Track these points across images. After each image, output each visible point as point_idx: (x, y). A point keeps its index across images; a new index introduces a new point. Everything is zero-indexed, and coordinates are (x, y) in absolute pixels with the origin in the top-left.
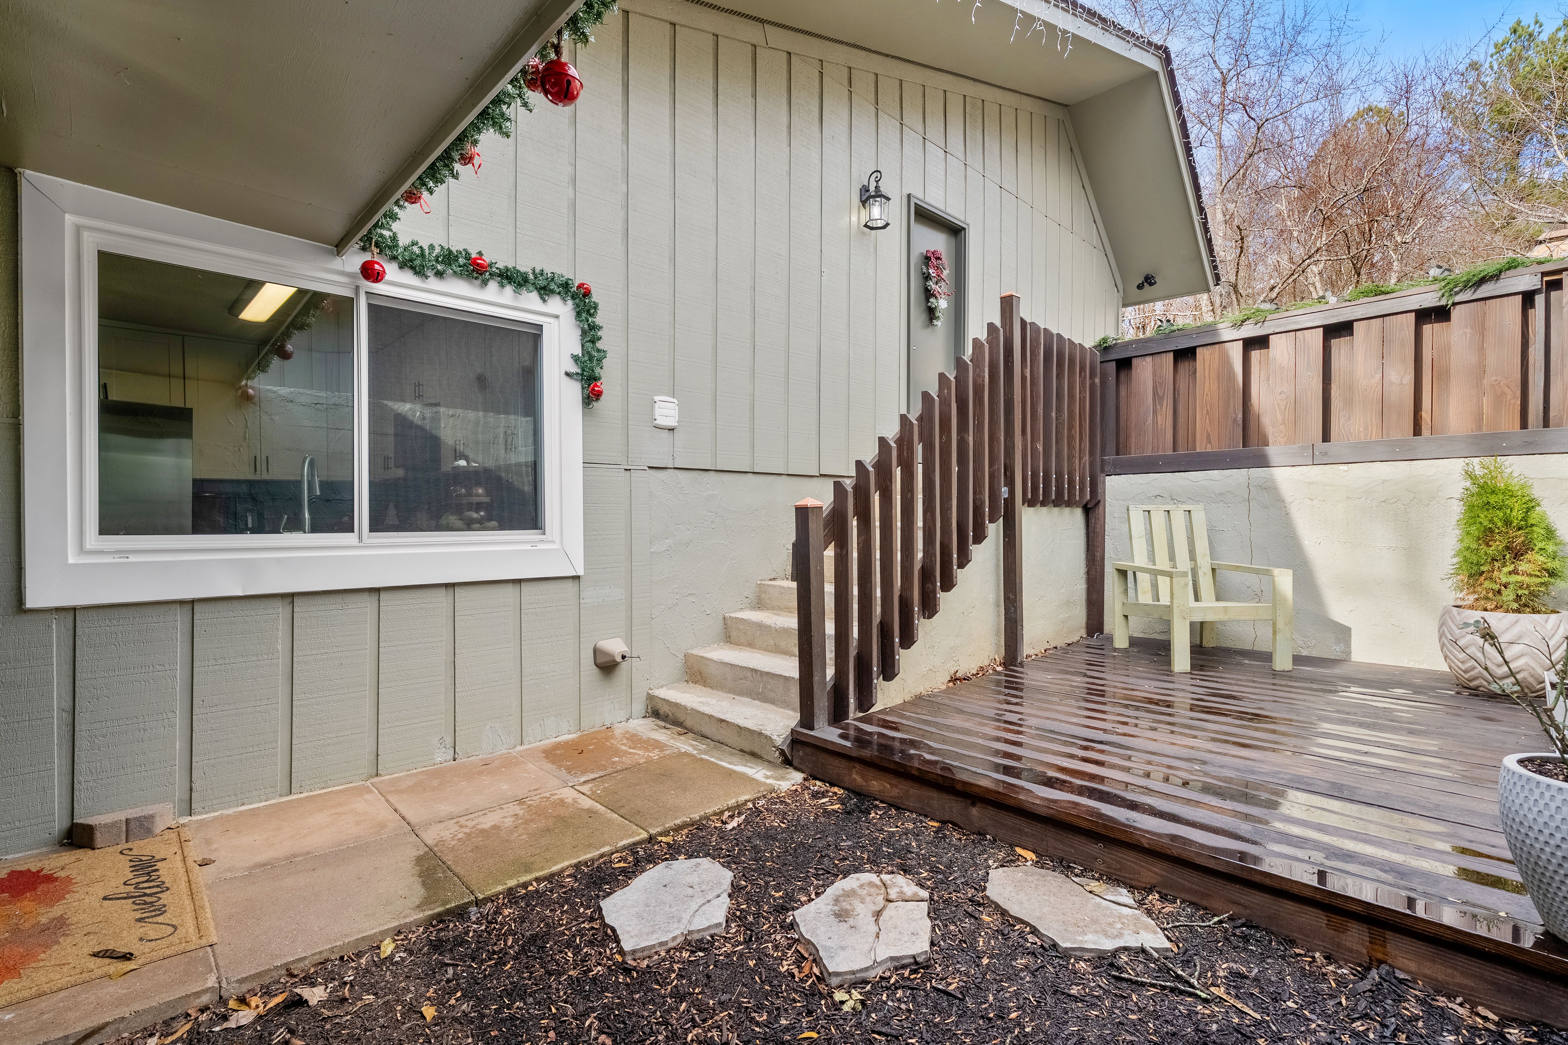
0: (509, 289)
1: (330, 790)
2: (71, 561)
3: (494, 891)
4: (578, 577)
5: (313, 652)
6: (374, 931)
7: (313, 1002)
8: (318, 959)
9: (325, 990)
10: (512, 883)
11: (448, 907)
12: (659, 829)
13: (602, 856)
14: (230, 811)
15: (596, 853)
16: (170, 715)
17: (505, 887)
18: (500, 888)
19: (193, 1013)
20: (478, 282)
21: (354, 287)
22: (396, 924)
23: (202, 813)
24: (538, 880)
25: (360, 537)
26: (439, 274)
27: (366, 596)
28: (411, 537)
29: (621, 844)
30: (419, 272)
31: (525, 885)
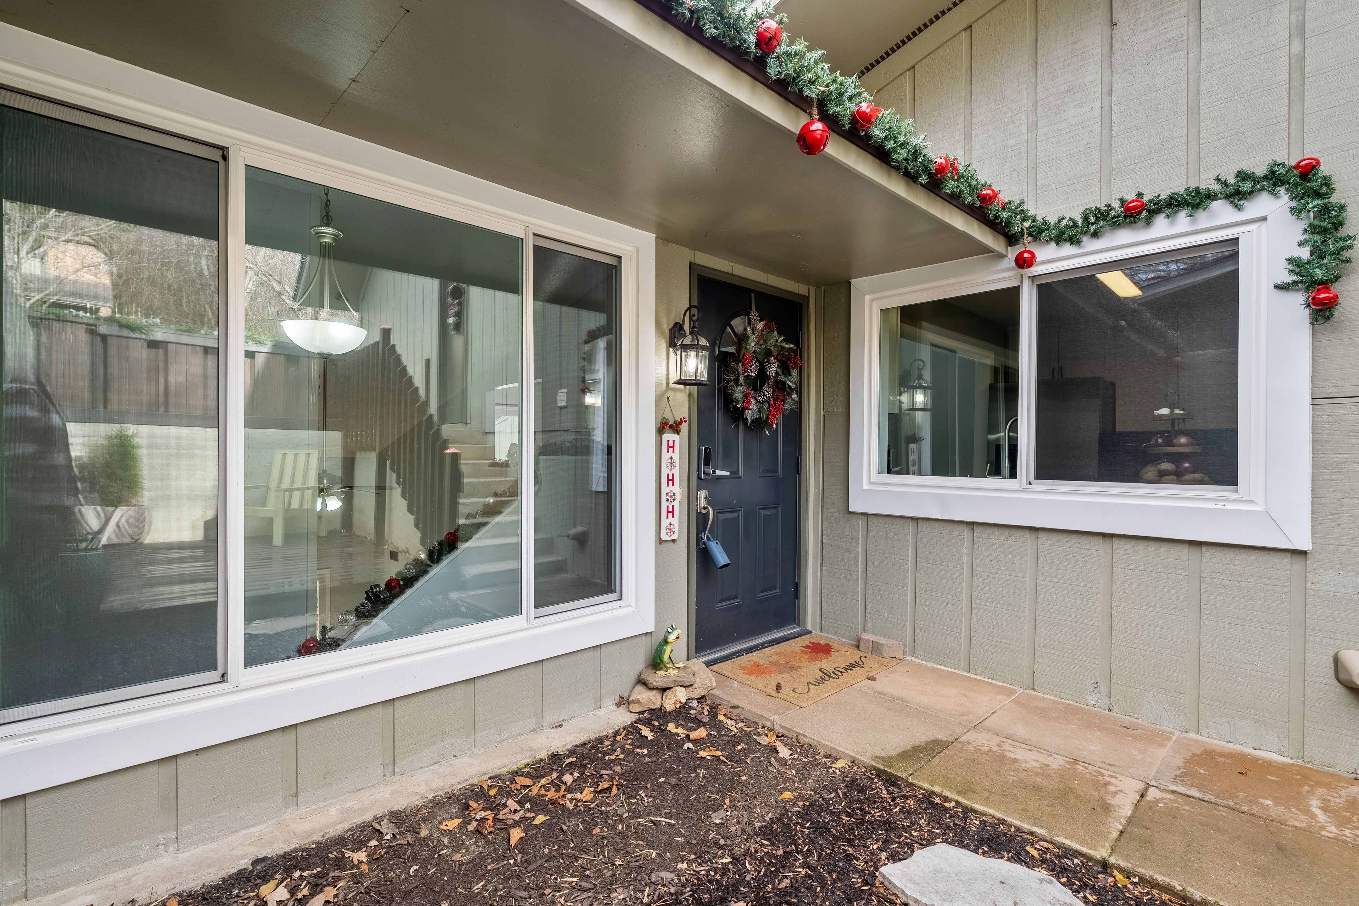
0: (1182, 215)
1: (994, 682)
2: (865, 487)
3: (920, 783)
4: (1304, 553)
5: (986, 570)
6: (841, 749)
7: (781, 755)
8: (811, 742)
9: (791, 755)
10: (937, 789)
11: (885, 769)
12: (1122, 864)
13: (1032, 834)
14: (929, 664)
15: (1026, 826)
16: (905, 588)
17: (930, 787)
18: (926, 786)
19: (760, 725)
20: (1140, 224)
21: (1019, 276)
22: (853, 755)
23: (918, 658)
24: (958, 804)
25: (1021, 483)
26: (1095, 235)
27: (1027, 534)
28: (1085, 486)
29: (1061, 840)
30: (1074, 241)
31: (946, 799)
